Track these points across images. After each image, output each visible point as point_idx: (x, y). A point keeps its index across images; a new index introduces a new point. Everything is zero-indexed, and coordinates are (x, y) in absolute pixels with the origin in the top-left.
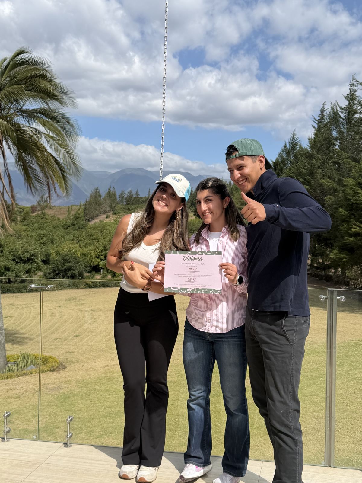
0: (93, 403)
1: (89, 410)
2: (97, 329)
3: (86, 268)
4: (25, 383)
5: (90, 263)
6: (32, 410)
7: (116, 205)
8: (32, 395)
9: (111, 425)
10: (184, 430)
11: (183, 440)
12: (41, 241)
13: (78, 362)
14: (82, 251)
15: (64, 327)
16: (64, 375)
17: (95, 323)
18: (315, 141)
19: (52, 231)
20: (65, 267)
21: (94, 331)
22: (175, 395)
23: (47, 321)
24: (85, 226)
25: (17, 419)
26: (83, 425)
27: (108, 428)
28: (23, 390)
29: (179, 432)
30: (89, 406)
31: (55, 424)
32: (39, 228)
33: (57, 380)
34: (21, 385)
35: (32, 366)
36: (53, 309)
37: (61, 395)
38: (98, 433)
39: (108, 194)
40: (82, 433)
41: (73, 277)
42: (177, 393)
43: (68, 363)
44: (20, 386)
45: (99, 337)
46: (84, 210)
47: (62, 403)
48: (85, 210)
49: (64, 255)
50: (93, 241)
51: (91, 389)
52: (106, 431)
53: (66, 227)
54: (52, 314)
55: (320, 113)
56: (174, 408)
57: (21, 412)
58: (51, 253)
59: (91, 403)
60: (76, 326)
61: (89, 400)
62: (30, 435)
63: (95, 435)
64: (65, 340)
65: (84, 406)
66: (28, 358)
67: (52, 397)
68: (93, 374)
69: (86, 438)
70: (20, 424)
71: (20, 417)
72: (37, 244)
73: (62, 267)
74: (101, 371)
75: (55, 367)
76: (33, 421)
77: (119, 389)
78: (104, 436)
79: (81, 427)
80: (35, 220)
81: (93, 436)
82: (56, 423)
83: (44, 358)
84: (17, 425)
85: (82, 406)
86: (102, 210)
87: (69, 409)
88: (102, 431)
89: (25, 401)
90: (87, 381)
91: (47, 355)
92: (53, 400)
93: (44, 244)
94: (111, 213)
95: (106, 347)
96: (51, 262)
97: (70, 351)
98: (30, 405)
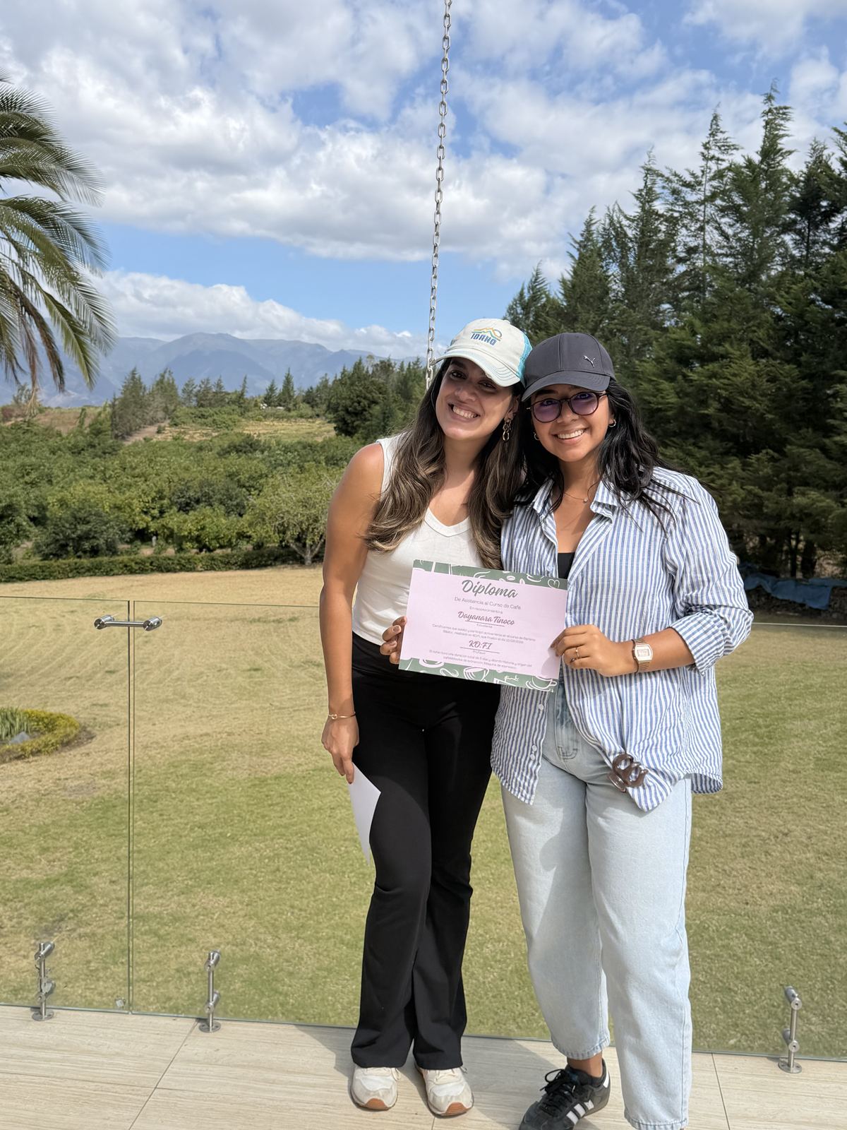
0: (165, 817)
1: (159, 835)
2: (151, 656)
3: (123, 533)
4: (16, 777)
5: (131, 524)
6: (36, 836)
7: (176, 406)
8: (34, 803)
9: (209, 864)
10: (361, 870)
11: (361, 893)
12: (27, 478)
13: (118, 725)
14: (113, 500)
15: (83, 654)
16: (99, 759)
17: (147, 645)
18: (574, 286)
19: (48, 459)
20: (79, 532)
21: (146, 661)
22: (334, 797)
23: (48, 642)
24: (116, 448)
25: (6, 858)
26: (149, 867)
27: (202, 871)
28: (13, 792)
29: (351, 875)
30: (158, 826)
31: (89, 867)
32: (22, 452)
33: (86, 771)
34: (10, 781)
35: (23, 733)
36: (58, 617)
37: (96, 801)
38: (183, 883)
39: (157, 385)
40: (147, 884)
41: (95, 552)
42: (337, 792)
43: (97, 728)
44: (7, 785)
45: (156, 672)
46: (111, 417)
47: (100, 821)
48: (113, 415)
49: (76, 510)
50: (136, 479)
51: (159, 787)
52: (199, 877)
53: (77, 451)
54: (58, 628)
55: (584, 228)
56: (335, 825)
57: (14, 841)
58: (49, 504)
59: (161, 818)
60: (109, 650)
61: (157, 811)
62: (37, 893)
63: (176, 887)
64: (88, 681)
65: (146, 825)
66: (14, 719)
67: (78, 807)
68: (159, 756)
69: (157, 895)
70: (14, 869)
71: (13, 852)
72: (17, 486)
73: (73, 533)
74: (175, 748)
75: (72, 736)
76: (41, 860)
77: (218, 787)
78: (196, 889)
79: (144, 872)
80: (10, 436)
81: (172, 890)
82: (91, 863)
83: (47, 718)
84: (8, 870)
85: (143, 825)
86: (148, 417)
87: (116, 832)
88: (191, 879)
89: (20, 817)
90: (149, 772)
91: (52, 711)
92: (81, 813)
93: (33, 484)
94: (166, 423)
95: (174, 694)
96: (49, 522)
97: (100, 702)
98: (33, 825)
